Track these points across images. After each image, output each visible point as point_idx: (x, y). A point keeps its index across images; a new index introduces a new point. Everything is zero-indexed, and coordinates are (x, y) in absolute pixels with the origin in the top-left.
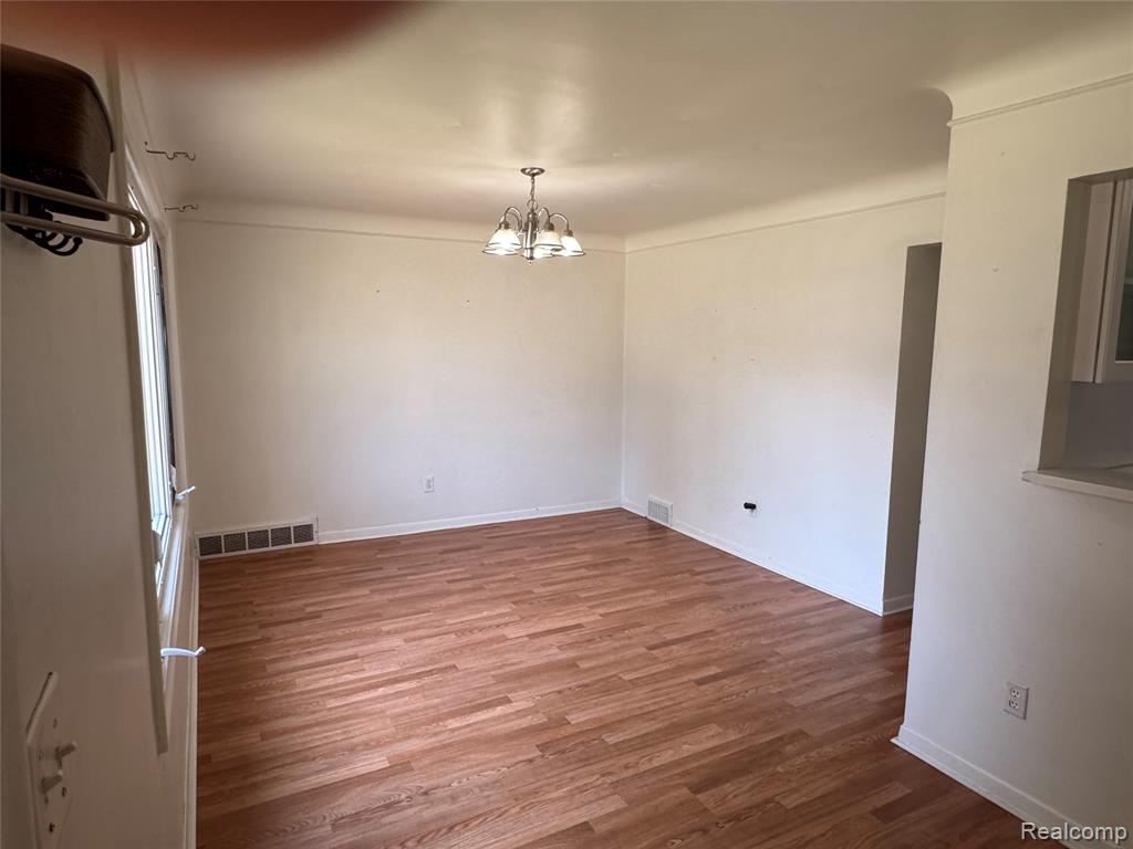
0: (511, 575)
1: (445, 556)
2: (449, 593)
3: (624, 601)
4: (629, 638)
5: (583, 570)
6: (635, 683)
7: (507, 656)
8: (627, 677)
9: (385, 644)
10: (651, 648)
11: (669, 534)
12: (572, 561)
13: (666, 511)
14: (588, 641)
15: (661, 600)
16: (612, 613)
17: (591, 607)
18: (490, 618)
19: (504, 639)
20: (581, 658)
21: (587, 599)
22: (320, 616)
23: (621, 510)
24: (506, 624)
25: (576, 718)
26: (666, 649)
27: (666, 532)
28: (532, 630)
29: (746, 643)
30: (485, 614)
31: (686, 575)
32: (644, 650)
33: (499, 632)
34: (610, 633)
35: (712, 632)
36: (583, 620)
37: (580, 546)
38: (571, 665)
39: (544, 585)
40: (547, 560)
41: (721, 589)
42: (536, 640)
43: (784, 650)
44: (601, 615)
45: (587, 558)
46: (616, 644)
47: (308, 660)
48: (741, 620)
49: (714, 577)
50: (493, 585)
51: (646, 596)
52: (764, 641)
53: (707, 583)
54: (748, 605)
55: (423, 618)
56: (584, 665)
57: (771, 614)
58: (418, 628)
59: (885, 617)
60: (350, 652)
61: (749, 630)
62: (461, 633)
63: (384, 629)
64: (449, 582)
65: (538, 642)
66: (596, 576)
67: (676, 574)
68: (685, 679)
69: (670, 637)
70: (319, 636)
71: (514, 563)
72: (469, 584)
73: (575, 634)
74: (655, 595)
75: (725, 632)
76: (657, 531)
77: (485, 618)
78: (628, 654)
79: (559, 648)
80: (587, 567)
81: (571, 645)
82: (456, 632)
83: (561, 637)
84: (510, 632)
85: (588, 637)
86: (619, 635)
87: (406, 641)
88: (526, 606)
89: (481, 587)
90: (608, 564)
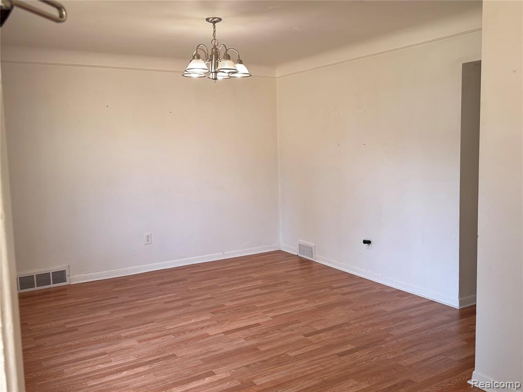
0: (208, 296)
1: (161, 287)
2: (166, 310)
3: (287, 307)
4: (292, 330)
5: (259, 290)
6: (297, 358)
7: (210, 346)
8: (293, 354)
9: (125, 344)
10: (306, 336)
11: (314, 265)
12: (250, 284)
13: (310, 250)
14: (265, 333)
15: (310, 306)
16: (280, 315)
17: (264, 313)
18: (197, 323)
19: (207, 336)
20: (260, 344)
21: (262, 308)
22: (77, 330)
23: (280, 252)
24: (208, 327)
25: (261, 381)
26: (317, 336)
27: (312, 264)
28: (226, 329)
29: (369, 330)
30: (193, 321)
31: (327, 290)
32: (302, 337)
33: (204, 331)
34: (278, 328)
35: (347, 324)
36: (260, 321)
37: (255, 276)
38: (254, 349)
39: (232, 301)
40: (233, 285)
41: (350, 297)
42: (229, 335)
43: (396, 332)
44: (271, 317)
45: (260, 282)
46: (283, 335)
47: (72, 358)
48: (366, 316)
49: (346, 290)
50: (196, 303)
51: (301, 304)
52: (382, 328)
53: (341, 294)
54: (370, 306)
55: (150, 326)
56: (263, 349)
57: (386, 312)
58: (147, 333)
59: (460, 309)
60: (101, 350)
61: (372, 322)
62: (177, 334)
63: (123, 335)
64: (165, 303)
65: (231, 336)
66: (268, 293)
67: (320, 289)
68: (331, 353)
69: (318, 328)
70: (77, 342)
71: (210, 288)
72: (180, 303)
73: (255, 330)
74: (307, 303)
75: (356, 323)
76: (305, 264)
77: (192, 324)
78: (292, 340)
79: (245, 339)
80: (260, 288)
81: (253, 337)
82: (173, 334)
83: (246, 332)
84: (211, 331)
85: (265, 331)
86: (285, 329)
87: (140, 341)
88: (220, 315)
89: (188, 305)
90: (274, 285)
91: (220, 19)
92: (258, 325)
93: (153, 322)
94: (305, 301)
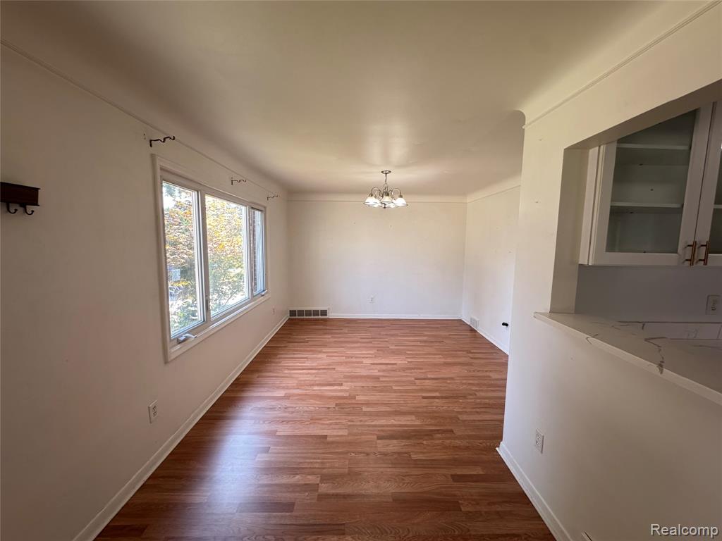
0: (386, 340)
2: (357, 342)
3: (425, 358)
4: (411, 373)
5: (419, 343)
6: (395, 391)
7: (356, 369)
8: (394, 388)
9: (320, 356)
10: (416, 379)
11: (476, 334)
13: (476, 323)
14: (392, 370)
17: (407, 358)
19: (362, 363)
20: (383, 376)
21: (409, 354)
22: (307, 342)
23: (461, 320)
24: (367, 357)
25: (360, 398)
26: (423, 381)
29: (464, 387)
31: (464, 353)
32: (413, 379)
33: (362, 360)
34: (404, 369)
35: (452, 379)
36: (398, 362)
37: (426, 333)
38: (377, 378)
39: (397, 346)
41: (476, 361)
42: (372, 366)
43: (481, 394)
44: (407, 362)
45: (425, 338)
46: (404, 374)
47: (292, 356)
48: (472, 377)
49: (479, 356)
51: (436, 358)
52: (474, 388)
53: (472, 358)
56: (381, 379)
58: (335, 353)
60: (305, 356)
61: (471, 382)
63: (324, 351)
64: (361, 338)
68: (420, 395)
69: (429, 376)
70: (302, 349)
71: (393, 335)
72: (367, 340)
73: (389, 367)
74: (440, 358)
75: (458, 380)
76: (473, 331)
77: (361, 354)
78: (405, 379)
79: (378, 370)
80: (421, 342)
81: (384, 371)
82: (347, 357)
83: (384, 367)
84: (365, 361)
85: (395, 369)
86: (409, 371)
87: (327, 356)
88: (381, 352)
89: (371, 342)
90: (432, 342)
91: (390, 172)
92: (395, 364)
93: (344, 347)
94: (441, 356)
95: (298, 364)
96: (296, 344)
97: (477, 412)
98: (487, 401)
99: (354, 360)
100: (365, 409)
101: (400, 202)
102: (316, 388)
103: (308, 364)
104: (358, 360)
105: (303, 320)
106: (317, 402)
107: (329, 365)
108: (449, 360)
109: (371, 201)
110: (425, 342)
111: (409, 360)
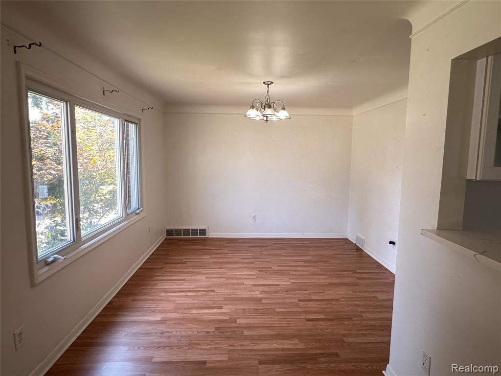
0: (269, 260)
2: (238, 263)
3: (308, 278)
4: (295, 294)
5: (303, 263)
6: (278, 314)
7: (237, 291)
8: (277, 310)
9: (198, 277)
10: (300, 301)
11: (363, 253)
12: (301, 258)
13: (362, 242)
14: (275, 292)
15: (326, 281)
16: (298, 282)
17: (290, 279)
18: (244, 275)
19: (243, 284)
20: (265, 298)
21: (292, 275)
22: (186, 263)
23: (346, 239)
24: (248, 279)
25: (241, 321)
26: (307, 303)
28: (256, 283)
29: (348, 309)
30: (244, 273)
31: (350, 272)
32: (297, 300)
33: (243, 281)
34: (287, 291)
36: (281, 283)
37: (310, 253)
38: (259, 300)
39: (279, 266)
40: (294, 256)
41: (362, 282)
42: (254, 287)
43: (367, 315)
44: (291, 283)
45: (309, 258)
46: (287, 296)
47: (168, 278)
48: (359, 298)
49: (364, 276)
50: (258, 263)
51: (321, 278)
52: (360, 310)
53: (358, 278)
54: (369, 291)
56: (264, 301)
58: (215, 274)
60: (184, 278)
61: (357, 303)
63: (203, 272)
64: (242, 258)
67: (345, 271)
68: (303, 317)
69: (313, 298)
70: (179, 270)
71: (275, 255)
72: (248, 261)
73: (272, 288)
74: (325, 279)
75: (344, 301)
76: (359, 250)
77: (242, 275)
78: (287, 301)
79: (260, 292)
80: (305, 262)
82: (227, 278)
83: (266, 289)
84: (246, 282)
85: (277, 290)
86: (292, 292)
87: (206, 278)
88: (263, 273)
89: (252, 263)
90: (316, 262)
91: (272, 83)
92: (278, 285)
93: (224, 268)
94: (326, 277)
95: (176, 286)
96: (173, 266)
97: (363, 334)
98: (373, 323)
99: (235, 281)
100: (246, 333)
101: (283, 114)
102: (194, 311)
103: (185, 286)
104: (239, 281)
105: (180, 240)
106: (195, 326)
107: (209, 287)
108: (334, 281)
109: (253, 113)
110: (309, 261)
111: (293, 281)
